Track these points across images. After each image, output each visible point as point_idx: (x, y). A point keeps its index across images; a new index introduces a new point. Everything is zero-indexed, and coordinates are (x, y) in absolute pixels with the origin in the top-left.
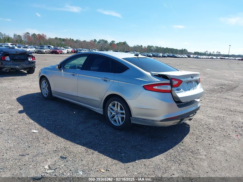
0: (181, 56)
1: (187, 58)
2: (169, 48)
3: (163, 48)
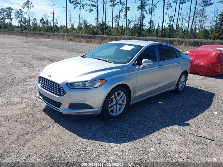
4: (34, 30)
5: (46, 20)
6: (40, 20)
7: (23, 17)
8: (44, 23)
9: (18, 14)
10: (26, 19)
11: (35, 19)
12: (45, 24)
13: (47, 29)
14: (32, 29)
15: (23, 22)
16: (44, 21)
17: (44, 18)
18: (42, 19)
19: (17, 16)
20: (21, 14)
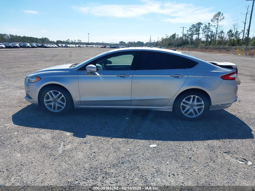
0: (51, 46)
1: (57, 48)
2: (27, 37)
3: (20, 36)
4: (218, 44)
5: (236, 31)
6: (228, 32)
7: (210, 31)
8: (232, 35)
9: (206, 28)
10: (213, 33)
11: (222, 32)
12: (233, 37)
13: (233, 42)
14: (217, 43)
15: (209, 36)
16: (233, 33)
17: (233, 29)
18: (231, 31)
19: (205, 30)
20: (208, 28)
